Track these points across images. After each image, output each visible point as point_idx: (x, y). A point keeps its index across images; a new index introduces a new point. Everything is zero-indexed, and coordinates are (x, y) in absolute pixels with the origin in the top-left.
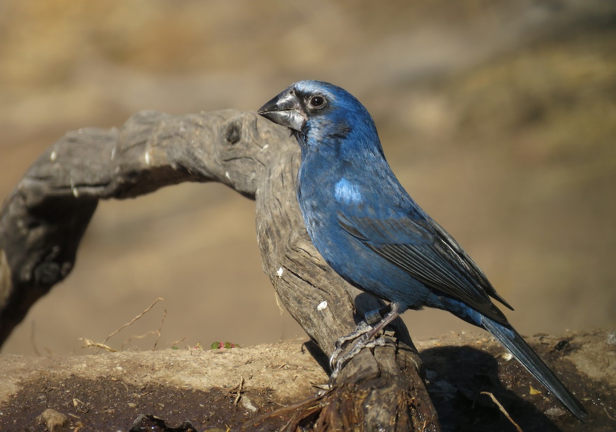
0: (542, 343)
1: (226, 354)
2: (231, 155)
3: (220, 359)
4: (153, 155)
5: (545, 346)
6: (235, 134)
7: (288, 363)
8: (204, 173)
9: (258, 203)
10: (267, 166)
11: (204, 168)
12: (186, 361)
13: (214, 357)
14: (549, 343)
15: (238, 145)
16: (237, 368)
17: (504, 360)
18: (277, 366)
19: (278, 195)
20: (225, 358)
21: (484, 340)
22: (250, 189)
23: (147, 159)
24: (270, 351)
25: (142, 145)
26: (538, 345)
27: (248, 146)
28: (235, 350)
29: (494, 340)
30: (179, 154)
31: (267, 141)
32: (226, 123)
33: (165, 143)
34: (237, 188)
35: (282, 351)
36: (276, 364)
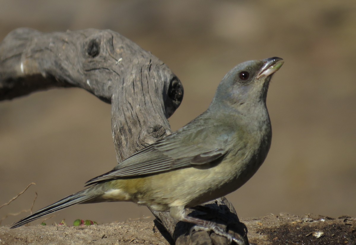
0: (346, 224)
1: (86, 230)
2: (91, 66)
3: (81, 234)
4: (26, 65)
5: (348, 226)
6: (95, 49)
7: (137, 238)
8: (69, 80)
9: (113, 106)
10: (121, 75)
11: (69, 76)
12: (53, 235)
13: (77, 232)
14: (352, 224)
15: (97, 58)
16: (95, 242)
17: (315, 237)
18: (128, 240)
19: (130, 100)
20: (85, 233)
21: (299, 221)
22: (107, 95)
23: (22, 68)
24: (122, 228)
25: (18, 57)
26: (342, 226)
27: (105, 59)
28: (94, 226)
29: (306, 221)
30: (48, 65)
31: (121, 55)
32: (88, 40)
33: (37, 55)
34: (96, 93)
35: (132, 228)
36: (127, 238)
